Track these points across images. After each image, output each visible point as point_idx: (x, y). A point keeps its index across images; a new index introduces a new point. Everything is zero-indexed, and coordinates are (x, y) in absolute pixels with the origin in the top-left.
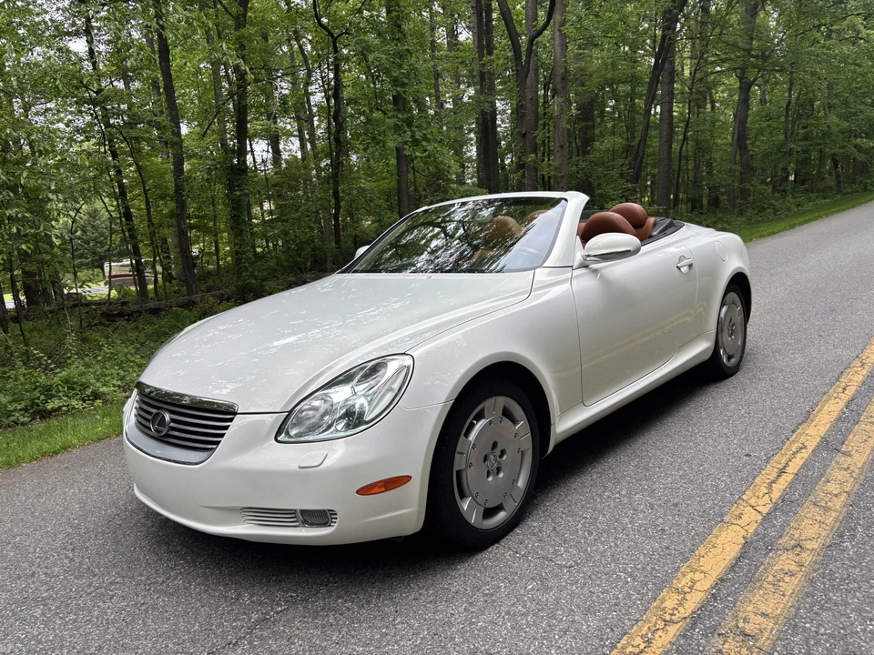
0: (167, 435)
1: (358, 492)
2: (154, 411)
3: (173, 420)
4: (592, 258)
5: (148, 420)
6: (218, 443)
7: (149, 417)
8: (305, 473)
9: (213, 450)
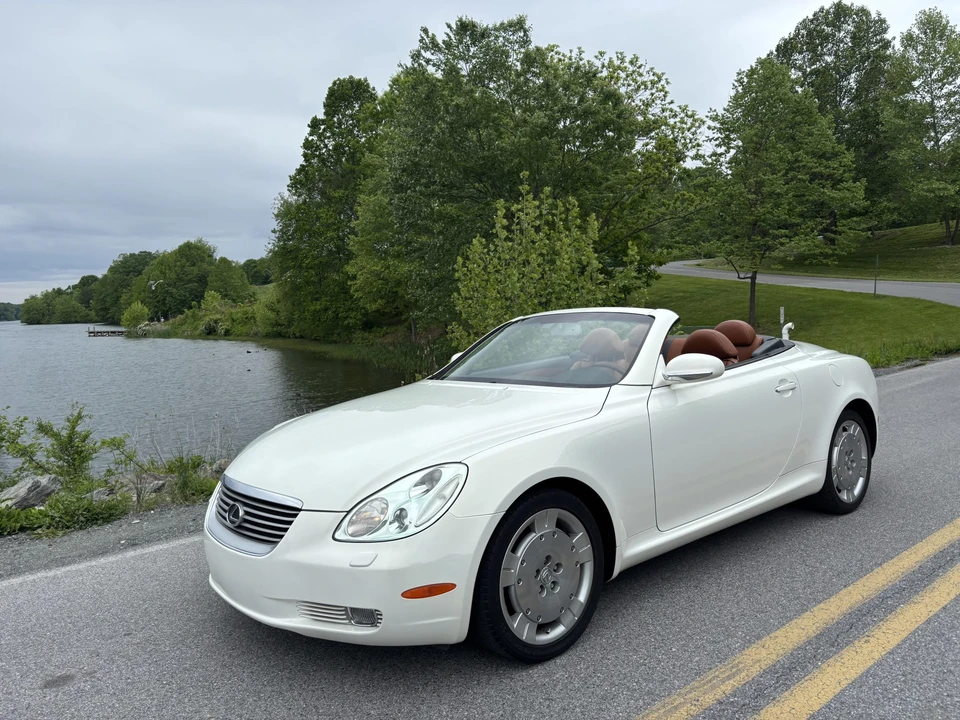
0: (240, 527)
1: (404, 595)
2: (231, 502)
3: (247, 513)
4: (674, 378)
5: (225, 511)
6: (281, 537)
7: (227, 508)
8: (356, 573)
9: (277, 543)
